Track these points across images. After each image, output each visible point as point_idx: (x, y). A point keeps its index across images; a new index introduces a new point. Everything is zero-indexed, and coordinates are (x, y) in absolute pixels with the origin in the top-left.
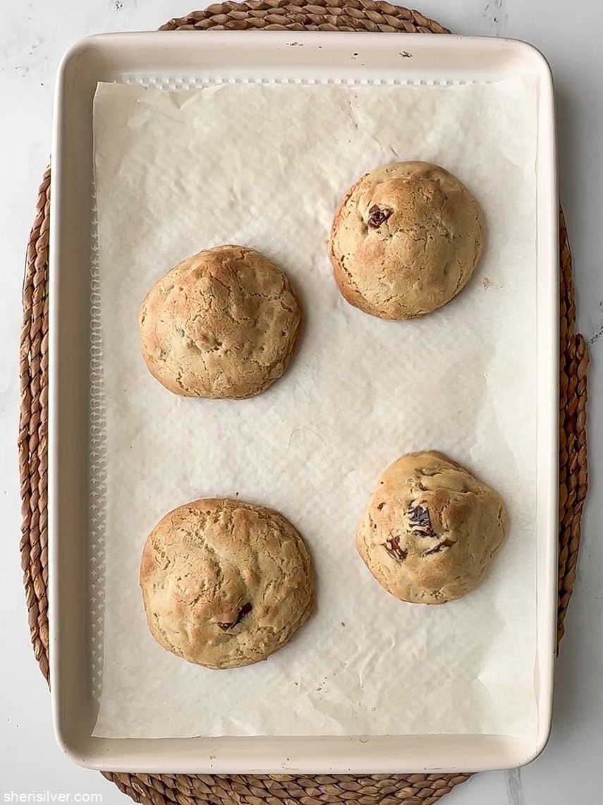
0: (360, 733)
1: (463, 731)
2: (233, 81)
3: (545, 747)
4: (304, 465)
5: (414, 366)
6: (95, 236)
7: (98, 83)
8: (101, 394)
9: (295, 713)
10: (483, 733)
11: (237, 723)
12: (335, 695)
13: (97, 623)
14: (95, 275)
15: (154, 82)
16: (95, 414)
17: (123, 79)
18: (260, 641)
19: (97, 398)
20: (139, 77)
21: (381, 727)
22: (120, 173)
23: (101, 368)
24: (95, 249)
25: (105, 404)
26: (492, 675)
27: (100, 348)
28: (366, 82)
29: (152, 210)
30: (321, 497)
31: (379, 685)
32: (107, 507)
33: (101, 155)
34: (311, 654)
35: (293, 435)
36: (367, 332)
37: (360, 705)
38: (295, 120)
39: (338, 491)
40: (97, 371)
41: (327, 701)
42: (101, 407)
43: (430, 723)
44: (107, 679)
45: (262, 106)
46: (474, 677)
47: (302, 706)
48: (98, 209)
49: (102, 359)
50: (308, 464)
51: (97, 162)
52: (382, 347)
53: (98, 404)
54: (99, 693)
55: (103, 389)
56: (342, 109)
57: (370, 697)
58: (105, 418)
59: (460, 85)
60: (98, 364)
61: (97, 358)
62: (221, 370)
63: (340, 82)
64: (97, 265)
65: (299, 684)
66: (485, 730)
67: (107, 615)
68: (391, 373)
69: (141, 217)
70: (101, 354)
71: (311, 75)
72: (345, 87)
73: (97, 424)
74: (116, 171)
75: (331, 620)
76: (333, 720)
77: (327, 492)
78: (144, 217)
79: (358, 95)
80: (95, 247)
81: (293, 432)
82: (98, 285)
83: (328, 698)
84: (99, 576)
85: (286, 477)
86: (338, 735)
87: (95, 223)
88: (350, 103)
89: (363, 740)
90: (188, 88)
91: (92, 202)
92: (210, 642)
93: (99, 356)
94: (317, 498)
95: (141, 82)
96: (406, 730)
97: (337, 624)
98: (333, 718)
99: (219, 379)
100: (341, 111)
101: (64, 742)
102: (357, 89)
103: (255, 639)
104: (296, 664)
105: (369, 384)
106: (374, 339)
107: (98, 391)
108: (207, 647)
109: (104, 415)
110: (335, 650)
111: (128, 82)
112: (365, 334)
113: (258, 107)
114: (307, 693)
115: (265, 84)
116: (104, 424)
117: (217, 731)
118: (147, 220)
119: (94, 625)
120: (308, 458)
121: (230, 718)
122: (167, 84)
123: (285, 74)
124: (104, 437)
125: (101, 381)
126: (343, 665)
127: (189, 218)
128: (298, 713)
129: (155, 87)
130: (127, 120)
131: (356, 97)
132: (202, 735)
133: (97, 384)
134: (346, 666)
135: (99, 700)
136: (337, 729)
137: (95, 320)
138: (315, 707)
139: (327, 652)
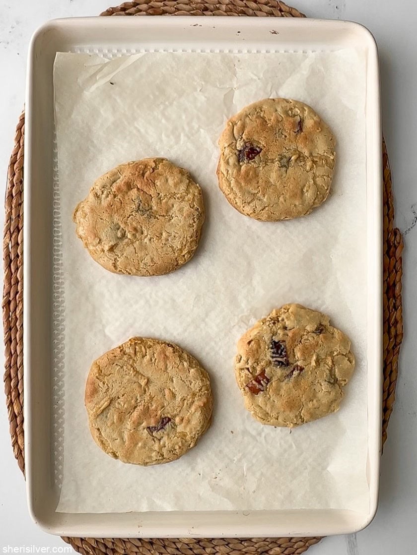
0: (244, 509)
1: (318, 507)
2: (152, 51)
3: (374, 518)
4: (203, 320)
5: (281, 250)
6: (56, 160)
7: (57, 53)
8: (60, 271)
9: (199, 495)
10: (331, 508)
11: (158, 502)
12: (226, 482)
13: (58, 432)
14: (56, 188)
15: (97, 52)
16: (56, 285)
17: (76, 50)
18: (176, 444)
19: (58, 274)
20: (86, 48)
21: (260, 504)
22: (73, 116)
23: (60, 253)
24: (56, 169)
25: (63, 279)
26: (337, 467)
27: (60, 239)
28: (246, 52)
29: (95, 142)
30: (216, 343)
31: (258, 475)
32: (66, 351)
33: (59, 103)
34: (210, 453)
35: (196, 300)
36: (248, 227)
37: (244, 489)
38: (196, 78)
39: (227, 338)
40: (58, 255)
41: (221, 486)
42: (60, 281)
43: (294, 501)
44: (66, 472)
45: (172, 68)
46: (324, 468)
47: (204, 489)
48: (58, 141)
49: (62, 247)
50: (207, 320)
51: (57, 108)
52: (258, 237)
53: (58, 278)
54: (61, 482)
55: (62, 267)
56: (229, 70)
57: (252, 483)
58: (64, 288)
59: (312, 53)
60: (58, 251)
61: (58, 246)
62: (147, 253)
63: (228, 51)
64: (58, 181)
65: (201, 474)
66: (333, 506)
67: (66, 426)
68: (265, 256)
69: (88, 147)
70: (60, 243)
71: (208, 47)
72: (232, 55)
73: (58, 293)
74: (70, 115)
75: (224, 429)
76: (225, 500)
77: (220, 339)
78: (90, 147)
79: (240, 60)
80: (56, 168)
81: (196, 297)
82: (58, 195)
83: (222, 484)
84: (60, 399)
85: (191, 329)
86: (229, 510)
87: (56, 151)
88: (235, 65)
89: (246, 514)
90: (120, 56)
91: (54, 137)
92: (140, 444)
93: (59, 245)
94: (213, 344)
95: (88, 52)
96: (277, 506)
97: (227, 432)
98: (226, 498)
99: (146, 259)
100: (228, 71)
101: (35, 516)
102: (239, 55)
103: (173, 442)
104: (199, 460)
105: (249, 264)
106: (253, 232)
107: (58, 269)
108: (138, 448)
109: (63, 286)
110: (226, 450)
111: (79, 52)
112: (246, 228)
113: (170, 69)
114: (207, 481)
115: (175, 52)
116: (63, 292)
117: (144, 508)
118: (92, 149)
119: (56, 434)
120: (207, 315)
121: (153, 499)
122: (106, 53)
123: (189, 46)
124: (63, 302)
125: (60, 262)
126: (232, 461)
127: (122, 147)
128: (201, 495)
129: (98, 56)
130: (77, 78)
131: (239, 61)
132: (133, 511)
133: (58, 265)
134: (235, 462)
135: (60, 486)
136: (229, 506)
137: (56, 220)
138: (213, 491)
139: (220, 452)
